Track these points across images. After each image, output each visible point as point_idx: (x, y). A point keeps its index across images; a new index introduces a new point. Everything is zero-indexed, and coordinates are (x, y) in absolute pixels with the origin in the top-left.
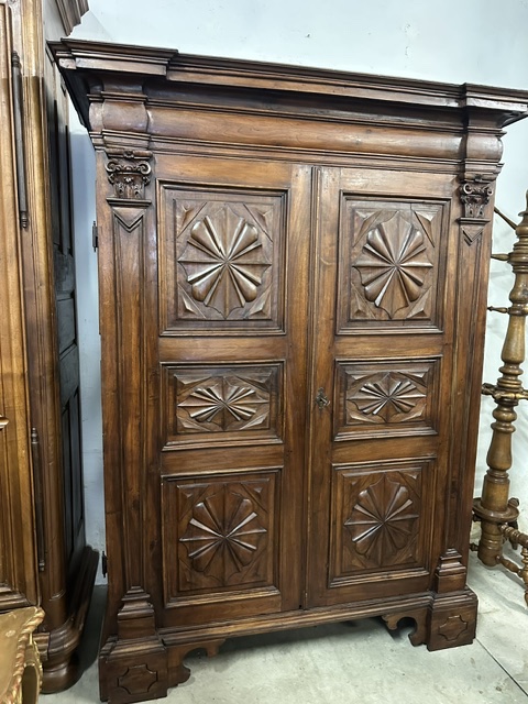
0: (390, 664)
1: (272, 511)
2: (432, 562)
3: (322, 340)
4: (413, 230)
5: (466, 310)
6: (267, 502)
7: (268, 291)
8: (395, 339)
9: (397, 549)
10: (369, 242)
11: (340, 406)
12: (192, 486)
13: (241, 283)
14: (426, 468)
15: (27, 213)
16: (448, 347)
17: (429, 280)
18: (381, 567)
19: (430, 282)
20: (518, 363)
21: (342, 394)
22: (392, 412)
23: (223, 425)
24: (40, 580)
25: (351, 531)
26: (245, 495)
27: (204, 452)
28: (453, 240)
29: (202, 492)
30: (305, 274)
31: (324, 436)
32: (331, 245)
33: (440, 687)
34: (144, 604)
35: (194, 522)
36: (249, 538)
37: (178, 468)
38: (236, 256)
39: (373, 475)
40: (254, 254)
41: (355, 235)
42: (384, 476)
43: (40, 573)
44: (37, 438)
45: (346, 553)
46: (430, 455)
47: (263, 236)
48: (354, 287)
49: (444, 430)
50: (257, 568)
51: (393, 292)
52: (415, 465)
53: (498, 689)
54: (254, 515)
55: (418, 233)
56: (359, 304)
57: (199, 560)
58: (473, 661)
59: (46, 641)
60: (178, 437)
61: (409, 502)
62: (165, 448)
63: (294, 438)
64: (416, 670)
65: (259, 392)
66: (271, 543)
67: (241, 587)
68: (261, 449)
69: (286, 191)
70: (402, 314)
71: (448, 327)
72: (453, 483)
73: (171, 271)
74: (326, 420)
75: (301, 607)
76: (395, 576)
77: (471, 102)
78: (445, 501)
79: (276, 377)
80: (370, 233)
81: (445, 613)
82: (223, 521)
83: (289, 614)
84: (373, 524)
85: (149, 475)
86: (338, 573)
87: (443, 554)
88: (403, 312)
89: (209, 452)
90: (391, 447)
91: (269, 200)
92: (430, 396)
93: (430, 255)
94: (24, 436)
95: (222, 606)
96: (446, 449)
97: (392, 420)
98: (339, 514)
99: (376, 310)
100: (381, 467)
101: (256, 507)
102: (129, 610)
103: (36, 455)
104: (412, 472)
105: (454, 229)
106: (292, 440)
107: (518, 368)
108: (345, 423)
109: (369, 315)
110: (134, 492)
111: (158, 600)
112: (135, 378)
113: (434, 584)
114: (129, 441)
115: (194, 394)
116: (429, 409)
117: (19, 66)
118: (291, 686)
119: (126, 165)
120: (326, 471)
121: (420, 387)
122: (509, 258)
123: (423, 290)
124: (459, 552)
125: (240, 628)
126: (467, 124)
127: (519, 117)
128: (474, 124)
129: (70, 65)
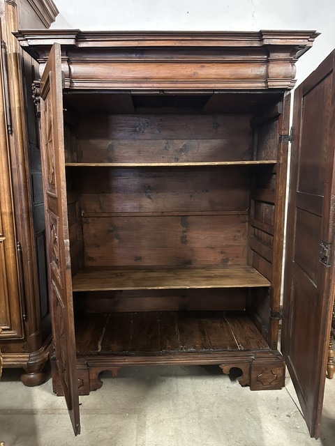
0: (223, 394)
15: (11, 126)
24: (24, 324)
33: (250, 410)
43: (24, 321)
44: (20, 247)
53: (289, 416)
58: (277, 399)
59: (27, 358)
64: (239, 399)
77: (266, 42)
81: (261, 368)
94: (13, 246)
103: (20, 257)
117: (5, 48)
118: (160, 399)
126: (269, 56)
127: (305, 49)
128: (274, 56)
129: (25, 44)
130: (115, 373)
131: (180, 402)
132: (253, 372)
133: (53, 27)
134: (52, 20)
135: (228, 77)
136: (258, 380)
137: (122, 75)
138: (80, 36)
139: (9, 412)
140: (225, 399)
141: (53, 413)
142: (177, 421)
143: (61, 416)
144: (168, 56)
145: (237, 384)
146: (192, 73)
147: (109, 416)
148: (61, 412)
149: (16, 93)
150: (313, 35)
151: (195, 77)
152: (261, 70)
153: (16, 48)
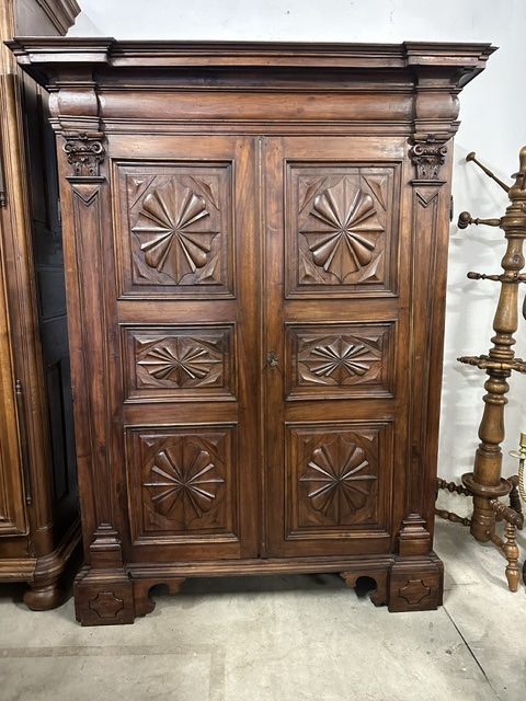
0: (346, 619)
1: (229, 464)
2: (393, 526)
3: (272, 303)
4: (362, 195)
5: (423, 273)
6: (225, 455)
7: (217, 258)
8: (346, 302)
9: (354, 509)
10: (315, 208)
11: (292, 367)
12: (152, 436)
13: (191, 250)
14: (384, 432)
15: (5, 193)
16: (405, 311)
17: (381, 244)
18: (339, 524)
19: (382, 246)
20: (510, 333)
21: (294, 356)
22: (345, 375)
23: (179, 382)
24: (28, 512)
25: (306, 487)
26: (202, 446)
27: (163, 406)
28: (406, 202)
29: (162, 442)
30: (252, 240)
31: (276, 396)
32: (277, 212)
33: (389, 644)
34: (114, 540)
35: (156, 469)
36: (207, 487)
37: (140, 420)
38: (185, 225)
39: (328, 435)
40: (202, 222)
41: (301, 201)
42: (339, 437)
43: (28, 506)
44: (21, 389)
45: (303, 508)
46: (386, 418)
47: (210, 205)
48: (301, 253)
49: (402, 394)
50: (216, 516)
51: (342, 256)
52: (372, 427)
53: (449, 652)
54: (212, 466)
55: (369, 198)
56: (308, 269)
57: (161, 504)
58: (431, 625)
59: (33, 565)
60: (138, 392)
61: (365, 463)
62: (128, 401)
63: (247, 395)
64: (370, 626)
65: (212, 353)
66: (229, 493)
67: (201, 531)
68: (216, 405)
69: (231, 162)
70: (353, 278)
71: (403, 291)
72: (414, 448)
73: (126, 240)
74: (278, 380)
75: (259, 556)
76: (353, 535)
77: (413, 61)
78: (405, 466)
79: (228, 338)
80: (317, 200)
81: (405, 577)
82: (182, 470)
83: (248, 562)
84: (329, 482)
85: (114, 425)
86: (295, 527)
87: (405, 518)
88: (354, 276)
89: (168, 406)
90: (345, 409)
91: (214, 171)
92: (385, 360)
93: (381, 219)
94: (10, 387)
95: (184, 547)
96: (405, 413)
97: (346, 382)
98: (294, 470)
99: (325, 275)
100: (334, 427)
101: (213, 458)
102: (100, 543)
103: (21, 404)
104: (368, 434)
105: (407, 192)
106: (245, 398)
107: (510, 338)
108: (298, 384)
109: (319, 280)
110: (101, 438)
111: (125, 536)
112: (97, 337)
113: (396, 547)
114: (94, 394)
115: (151, 353)
116: (384, 373)
118: (246, 628)
119: (81, 146)
120: (280, 429)
121: (375, 351)
122: (500, 223)
123: (374, 255)
124: (423, 517)
125: (200, 570)
126: (416, 83)
127: (474, 72)
128: (425, 83)
129: (25, 60)
130: (175, 589)
131: (279, 633)
132: (392, 584)
133: (72, 33)
134: (71, 23)
135: (352, 115)
136: (401, 595)
137: (184, 112)
138: (114, 47)
139: (5, 653)
140: (349, 628)
141: (76, 654)
142: (274, 663)
143: (88, 659)
144: (257, 82)
145: (367, 603)
146: (295, 109)
147: (165, 658)
148: (88, 651)
149: (12, 139)
150: (486, 50)
151: (299, 115)
152: (404, 106)
153: (12, 67)
